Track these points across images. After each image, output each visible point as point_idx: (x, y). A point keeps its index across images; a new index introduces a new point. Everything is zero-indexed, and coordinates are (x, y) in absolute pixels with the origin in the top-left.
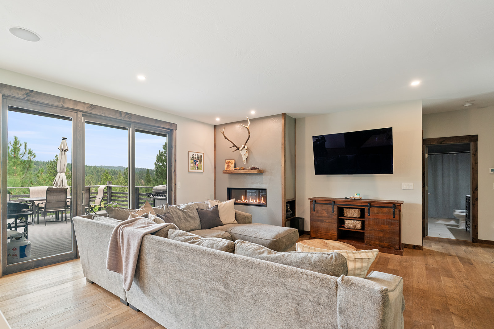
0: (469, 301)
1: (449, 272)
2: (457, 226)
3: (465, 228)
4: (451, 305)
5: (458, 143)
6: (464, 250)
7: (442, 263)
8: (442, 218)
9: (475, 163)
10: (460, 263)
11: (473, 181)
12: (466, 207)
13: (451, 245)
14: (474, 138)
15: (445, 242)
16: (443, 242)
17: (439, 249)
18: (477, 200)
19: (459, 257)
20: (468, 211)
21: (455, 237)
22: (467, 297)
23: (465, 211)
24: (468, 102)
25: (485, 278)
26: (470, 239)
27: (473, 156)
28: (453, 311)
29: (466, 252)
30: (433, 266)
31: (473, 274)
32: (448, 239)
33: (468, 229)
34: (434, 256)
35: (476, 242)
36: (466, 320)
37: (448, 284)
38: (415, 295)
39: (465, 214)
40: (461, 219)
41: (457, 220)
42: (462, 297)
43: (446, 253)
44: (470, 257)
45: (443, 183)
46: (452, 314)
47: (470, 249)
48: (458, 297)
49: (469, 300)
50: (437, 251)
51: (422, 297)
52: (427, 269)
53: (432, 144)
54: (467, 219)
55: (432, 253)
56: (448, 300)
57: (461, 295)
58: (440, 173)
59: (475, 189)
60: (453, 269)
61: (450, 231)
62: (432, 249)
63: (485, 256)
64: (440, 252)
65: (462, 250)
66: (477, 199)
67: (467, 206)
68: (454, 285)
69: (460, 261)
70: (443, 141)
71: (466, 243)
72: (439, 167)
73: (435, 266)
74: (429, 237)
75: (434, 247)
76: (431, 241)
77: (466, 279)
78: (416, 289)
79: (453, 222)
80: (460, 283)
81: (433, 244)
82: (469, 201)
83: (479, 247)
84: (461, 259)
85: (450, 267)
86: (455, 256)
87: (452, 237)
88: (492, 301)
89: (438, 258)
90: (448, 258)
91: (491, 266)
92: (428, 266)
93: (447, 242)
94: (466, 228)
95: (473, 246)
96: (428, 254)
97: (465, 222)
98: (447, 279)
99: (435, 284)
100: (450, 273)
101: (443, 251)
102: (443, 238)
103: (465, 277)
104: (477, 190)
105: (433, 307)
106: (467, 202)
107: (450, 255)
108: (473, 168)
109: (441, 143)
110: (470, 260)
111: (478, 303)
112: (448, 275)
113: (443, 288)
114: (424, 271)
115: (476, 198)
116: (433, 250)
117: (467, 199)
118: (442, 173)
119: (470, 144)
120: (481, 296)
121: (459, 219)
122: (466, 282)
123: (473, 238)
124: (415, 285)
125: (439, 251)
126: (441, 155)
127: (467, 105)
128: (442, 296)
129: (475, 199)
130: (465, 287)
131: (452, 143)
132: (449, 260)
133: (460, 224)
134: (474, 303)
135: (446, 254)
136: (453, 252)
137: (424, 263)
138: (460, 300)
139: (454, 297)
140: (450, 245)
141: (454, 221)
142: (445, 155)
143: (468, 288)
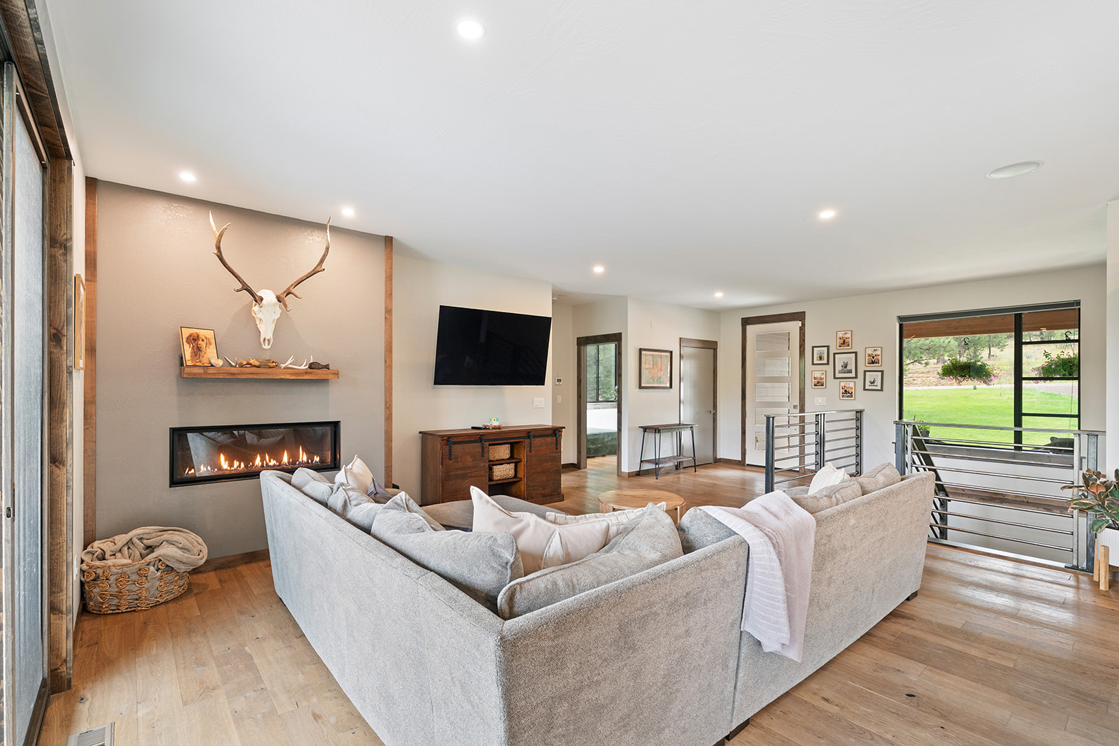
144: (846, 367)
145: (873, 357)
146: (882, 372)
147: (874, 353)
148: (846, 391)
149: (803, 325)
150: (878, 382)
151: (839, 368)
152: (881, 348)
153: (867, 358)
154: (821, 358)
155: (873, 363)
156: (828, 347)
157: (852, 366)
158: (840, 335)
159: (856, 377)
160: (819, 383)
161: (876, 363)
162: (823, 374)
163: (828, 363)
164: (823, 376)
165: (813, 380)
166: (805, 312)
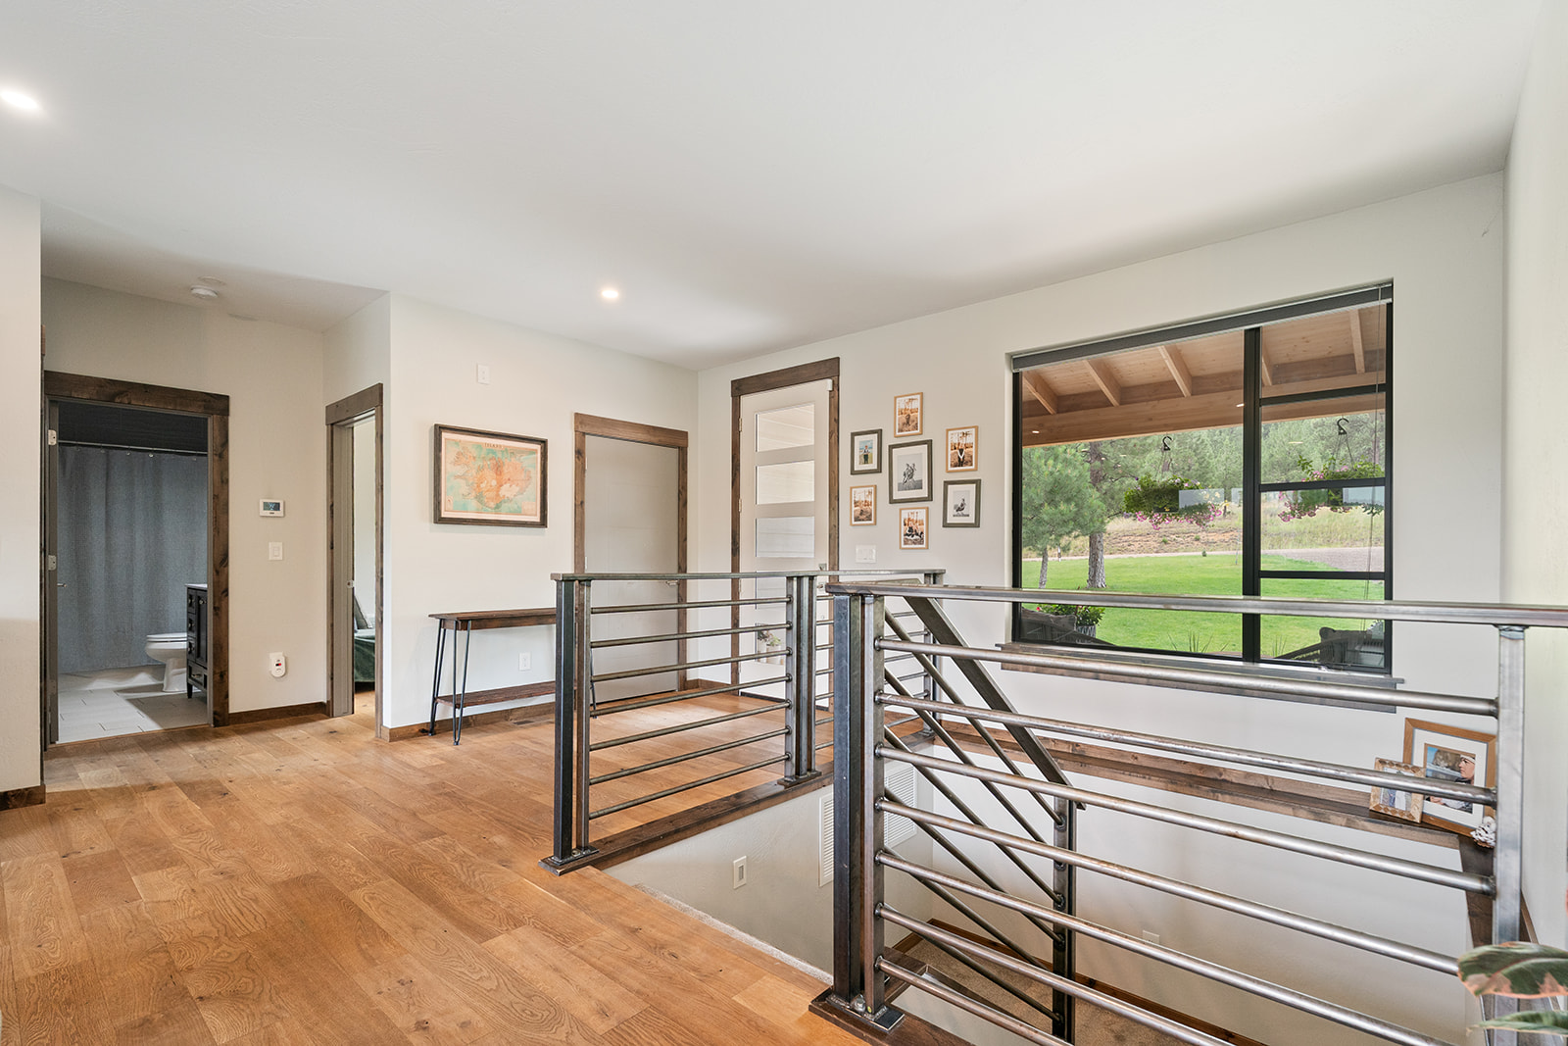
0: (244, 922)
1: (158, 850)
2: (159, 688)
3: (185, 690)
4: (190, 969)
5: (170, 410)
6: (195, 755)
7: (129, 823)
8: (107, 669)
9: (222, 482)
10: (190, 803)
11: (214, 536)
12: (190, 621)
13: (151, 754)
14: (219, 405)
15: (126, 748)
16: (119, 749)
17: (109, 777)
18: (227, 595)
19: (182, 785)
20: (194, 635)
21: (161, 726)
22: (235, 910)
23: (185, 635)
24: (204, 281)
25: (269, 822)
26: (205, 720)
27: (216, 458)
28: (203, 990)
29: (200, 762)
30: (97, 850)
31: (236, 825)
32: (136, 737)
33: (195, 690)
34: (93, 808)
35: (226, 722)
36: (251, 997)
37: (163, 896)
38: (35, 1013)
39: (184, 645)
40: (170, 663)
41: (158, 668)
42: (219, 918)
43: (134, 783)
44: (217, 773)
45: (109, 548)
46: (198, 1003)
47: (211, 748)
48: (205, 925)
49: (241, 918)
50: (103, 786)
51: (68, 1002)
52: (71, 871)
53: (75, 395)
54: (192, 658)
55: (81, 803)
56: (176, 956)
57: (214, 912)
58: (97, 513)
59: (220, 563)
60: (171, 832)
61: (137, 706)
62: (80, 788)
63: (256, 756)
64: (114, 788)
65: (188, 759)
66: (226, 592)
67: (194, 618)
68: (185, 886)
69: (189, 796)
70: (120, 394)
71: (194, 735)
72: (96, 493)
73: (103, 846)
74: (63, 746)
75: (89, 776)
76: (72, 759)
77: (217, 849)
78: (33, 981)
79: (143, 679)
80: (204, 870)
81: (83, 765)
82: (201, 602)
83: (234, 735)
84: (188, 787)
85: (160, 829)
86: (170, 785)
87: (148, 725)
88: (305, 885)
89: (112, 813)
90: (148, 801)
91: (277, 780)
92: (74, 856)
93: (133, 746)
94: (190, 687)
95: (217, 737)
96: (69, 808)
97: (185, 669)
98: (155, 877)
99: (114, 916)
100: (164, 851)
101: (125, 781)
102: (117, 738)
103: (214, 844)
104: (227, 565)
105: (121, 1022)
106: (190, 605)
107: (153, 788)
108: (216, 497)
109: (112, 399)
110: (218, 783)
111: (269, 913)
112: (158, 860)
113: (146, 921)
114: (61, 884)
115: (224, 587)
116: (87, 787)
117: (190, 597)
118: (107, 513)
119: (207, 419)
120: (273, 886)
121: (163, 666)
122: (222, 861)
123: (215, 713)
124: (26, 964)
125: (109, 786)
126: (103, 451)
127: (202, 292)
128: (148, 952)
129: (222, 591)
130: (221, 877)
131: (149, 406)
132: (151, 805)
133: (168, 680)
134: (259, 918)
135: (136, 789)
136: (160, 775)
137: (56, 853)
138: (214, 935)
139: (195, 934)
140: (144, 755)
141: (147, 672)
142: (118, 451)
143: (232, 877)
144: (911, 476)
145: (961, 451)
146: (978, 483)
147: (963, 442)
148: (911, 529)
149: (836, 386)
150: (970, 509)
151: (898, 478)
152: (976, 428)
153: (950, 452)
154: (866, 457)
155: (961, 463)
156: (879, 432)
157: (921, 474)
158: (901, 404)
159: (930, 498)
160: (864, 515)
161: (966, 464)
162: (870, 493)
163: (879, 470)
164: (871, 499)
165: (854, 509)
166: (838, 358)
